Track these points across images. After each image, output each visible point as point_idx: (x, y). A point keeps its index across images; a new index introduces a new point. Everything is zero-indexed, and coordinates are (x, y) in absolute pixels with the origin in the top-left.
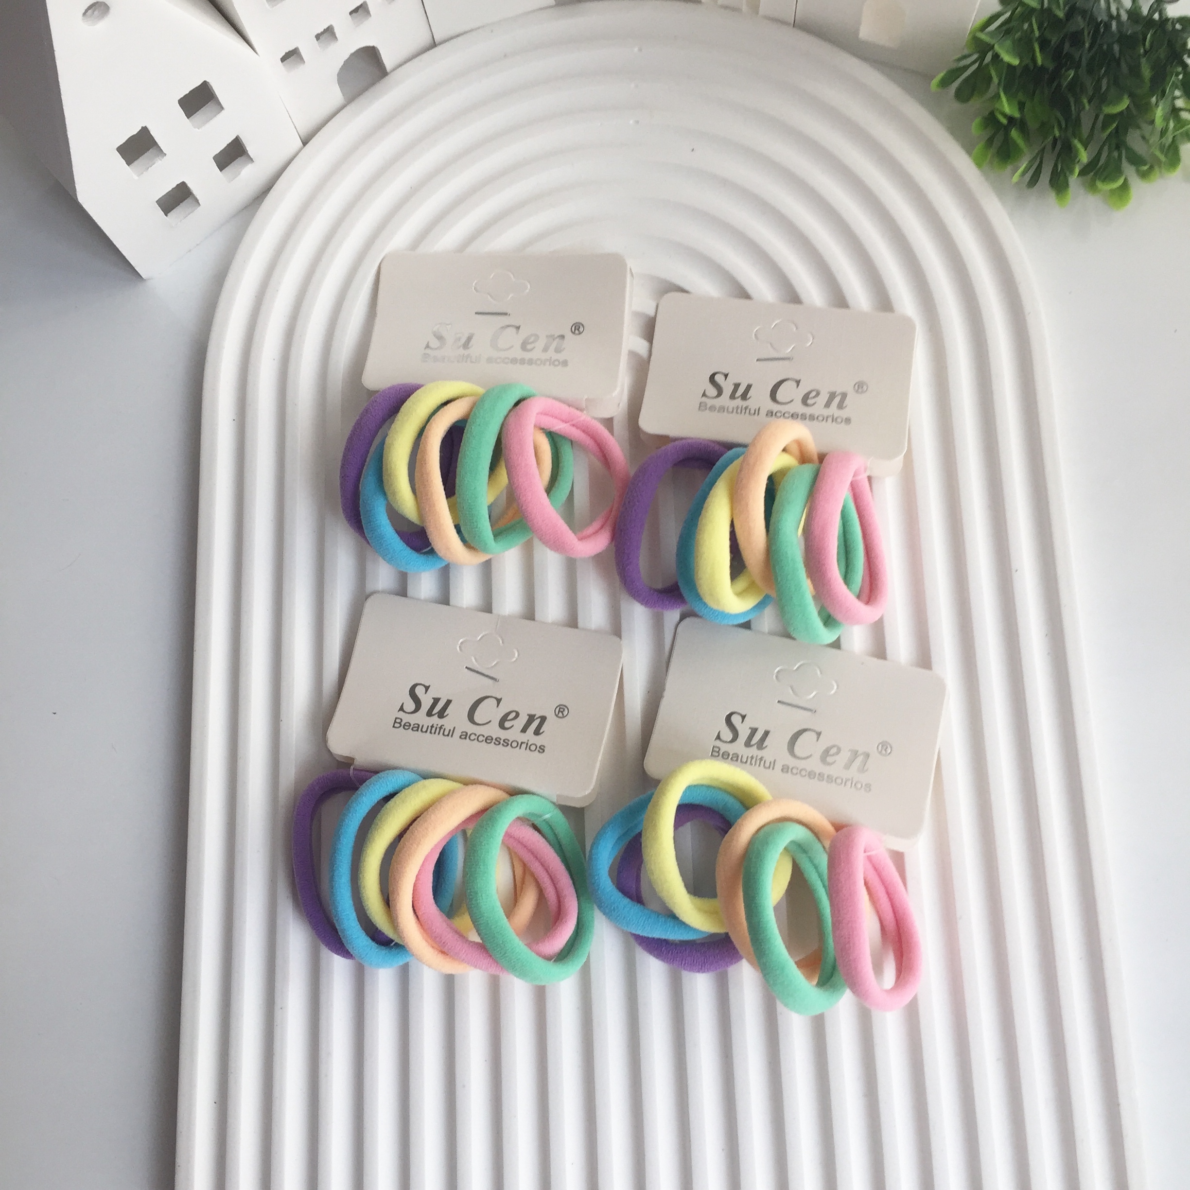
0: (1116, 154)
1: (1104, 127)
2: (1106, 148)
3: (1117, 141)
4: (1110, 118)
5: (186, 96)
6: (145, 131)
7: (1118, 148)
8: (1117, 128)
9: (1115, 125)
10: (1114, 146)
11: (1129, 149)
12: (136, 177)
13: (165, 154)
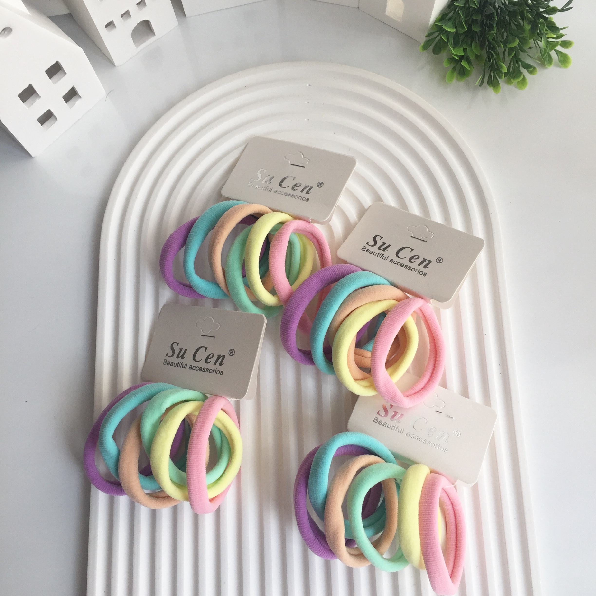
0: (517, 65)
1: (509, 54)
2: (512, 63)
3: (516, 59)
4: (511, 50)
5: (49, 69)
6: (30, 87)
7: (517, 62)
8: (515, 54)
9: (514, 52)
10: (515, 62)
11: (523, 63)
12: (27, 108)
13: (40, 97)
